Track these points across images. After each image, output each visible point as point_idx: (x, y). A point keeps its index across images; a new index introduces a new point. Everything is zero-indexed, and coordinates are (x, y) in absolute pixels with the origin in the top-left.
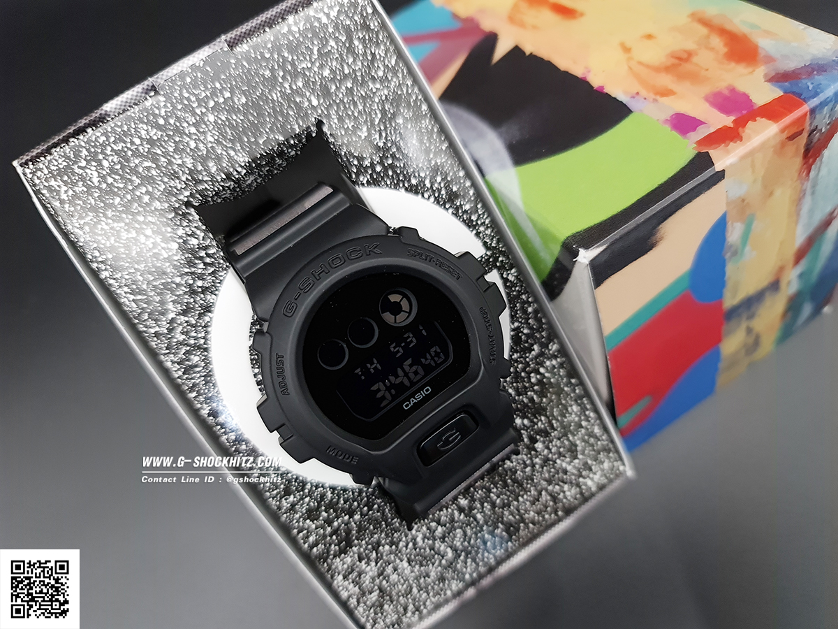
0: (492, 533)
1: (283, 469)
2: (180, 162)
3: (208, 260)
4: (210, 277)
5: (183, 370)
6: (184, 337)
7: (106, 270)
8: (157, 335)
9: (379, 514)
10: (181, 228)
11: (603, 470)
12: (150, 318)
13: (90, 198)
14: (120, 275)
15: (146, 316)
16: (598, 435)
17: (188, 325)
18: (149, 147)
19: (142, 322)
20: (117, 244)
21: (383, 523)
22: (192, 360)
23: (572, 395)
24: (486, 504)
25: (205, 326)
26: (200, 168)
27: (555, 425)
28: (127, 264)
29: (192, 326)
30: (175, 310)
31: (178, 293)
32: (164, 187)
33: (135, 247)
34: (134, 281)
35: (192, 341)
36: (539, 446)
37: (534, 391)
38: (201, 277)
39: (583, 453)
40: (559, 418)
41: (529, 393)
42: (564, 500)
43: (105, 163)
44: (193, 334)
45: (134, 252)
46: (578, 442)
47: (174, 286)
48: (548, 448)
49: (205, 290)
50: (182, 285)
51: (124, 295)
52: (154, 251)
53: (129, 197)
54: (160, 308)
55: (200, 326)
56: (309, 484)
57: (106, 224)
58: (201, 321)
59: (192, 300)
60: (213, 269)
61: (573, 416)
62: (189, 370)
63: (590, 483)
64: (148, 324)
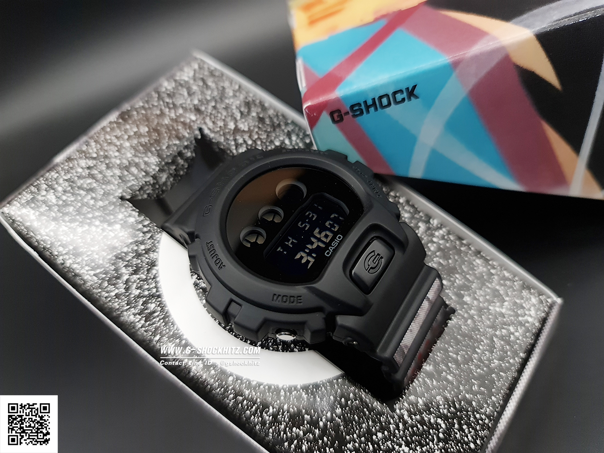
0: (470, 391)
1: (254, 383)
2: (112, 174)
3: (145, 229)
4: (150, 240)
5: (144, 319)
6: (139, 291)
7: (70, 258)
8: (117, 296)
9: (357, 402)
10: (120, 214)
11: (534, 305)
12: (109, 284)
13: (52, 213)
14: (81, 259)
15: (106, 284)
16: (510, 277)
17: (140, 281)
18: (89, 171)
19: (103, 289)
20: (75, 238)
21: (365, 410)
22: (150, 308)
23: (470, 252)
24: (450, 364)
25: (154, 278)
26: (126, 173)
27: (470, 279)
28: (85, 250)
29: (143, 281)
30: (128, 272)
31: (127, 259)
32: (103, 191)
33: (89, 236)
34: (92, 260)
35: (146, 293)
36: (467, 299)
37: (437, 256)
38: (142, 243)
39: (507, 295)
40: (471, 272)
41: (435, 259)
42: (518, 341)
43: (60, 189)
44: (146, 287)
45: (89, 239)
46: (497, 287)
47: (124, 254)
48: (476, 299)
49: (147, 251)
50: (130, 252)
51: (86, 273)
52: (104, 234)
53: (79, 204)
54: (116, 274)
55: (150, 279)
56: (282, 391)
57: (66, 226)
58: (150, 275)
59: (139, 261)
60: (150, 235)
61: (481, 268)
62: (149, 317)
63: (530, 319)
64: (109, 289)
